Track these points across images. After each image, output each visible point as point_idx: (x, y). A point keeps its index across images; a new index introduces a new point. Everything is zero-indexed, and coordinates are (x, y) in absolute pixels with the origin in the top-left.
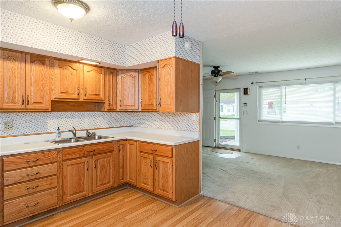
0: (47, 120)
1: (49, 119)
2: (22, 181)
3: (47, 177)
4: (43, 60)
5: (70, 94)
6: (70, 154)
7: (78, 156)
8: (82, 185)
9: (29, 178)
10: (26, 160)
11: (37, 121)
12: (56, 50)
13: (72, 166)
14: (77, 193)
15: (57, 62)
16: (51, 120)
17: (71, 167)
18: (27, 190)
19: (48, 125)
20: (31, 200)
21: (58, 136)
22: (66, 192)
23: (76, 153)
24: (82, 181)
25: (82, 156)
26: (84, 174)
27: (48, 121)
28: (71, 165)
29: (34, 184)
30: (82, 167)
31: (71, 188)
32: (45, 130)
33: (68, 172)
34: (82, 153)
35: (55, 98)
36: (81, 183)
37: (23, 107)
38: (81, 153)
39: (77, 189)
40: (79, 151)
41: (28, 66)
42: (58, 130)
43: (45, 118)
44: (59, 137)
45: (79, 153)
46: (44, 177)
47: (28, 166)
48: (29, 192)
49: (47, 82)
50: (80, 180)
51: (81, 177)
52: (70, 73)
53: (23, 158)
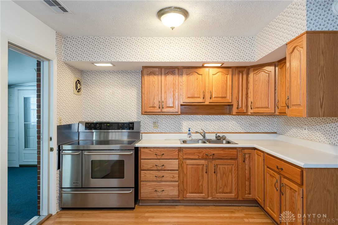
0: (182, 121)
1: (184, 121)
2: (152, 169)
3: (171, 170)
4: (174, 71)
5: (196, 98)
6: (189, 154)
7: (197, 157)
8: (201, 186)
9: (157, 168)
10: (155, 153)
11: (174, 122)
12: (189, 59)
13: (192, 166)
14: (196, 193)
15: (185, 70)
16: (186, 122)
17: (190, 166)
18: (155, 178)
19: (183, 125)
20: (158, 187)
21: (189, 136)
22: (186, 188)
23: (195, 154)
24: (200, 183)
25: (201, 158)
26: (203, 176)
27: (183, 123)
28: (191, 165)
29: (160, 174)
30: (201, 169)
31: (190, 186)
32: (181, 130)
33: (188, 171)
34: (201, 155)
35: (183, 102)
36: (200, 184)
37: (159, 110)
38: (199, 155)
39: (196, 189)
40: (198, 153)
41: (163, 77)
42: (189, 131)
43: (181, 120)
44: (189, 137)
45: (198, 154)
46: (168, 170)
47: (156, 158)
48: (157, 179)
49: (176, 89)
50: (199, 181)
51: (200, 178)
52: (196, 79)
53: (153, 151)
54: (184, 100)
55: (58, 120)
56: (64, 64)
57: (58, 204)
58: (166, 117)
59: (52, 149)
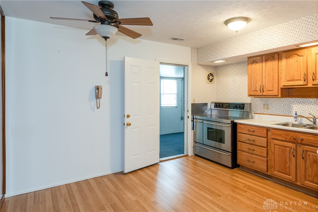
0: (292, 105)
1: (294, 104)
2: (246, 142)
3: (259, 146)
4: (273, 57)
5: (297, 81)
6: (277, 135)
7: (284, 139)
8: (288, 168)
9: (249, 142)
10: (248, 129)
13: (279, 147)
14: (283, 173)
15: (284, 55)
16: (296, 105)
17: (278, 146)
18: (248, 149)
19: (293, 109)
20: (250, 158)
21: (295, 119)
22: (273, 166)
23: (282, 135)
24: (288, 165)
25: (288, 140)
26: (290, 159)
27: (294, 106)
28: (279, 145)
29: (252, 147)
30: (288, 151)
31: (278, 165)
32: (291, 113)
33: (276, 150)
34: (288, 138)
35: (283, 86)
36: (287, 166)
37: (261, 94)
38: (287, 137)
39: (283, 169)
40: (285, 135)
41: (264, 64)
42: (296, 114)
43: (291, 103)
44: (296, 121)
45: (286, 136)
46: (256, 145)
47: (249, 133)
48: (249, 151)
49: (276, 73)
50: (286, 162)
51: (287, 160)
52: (296, 61)
53: (246, 127)
54: (284, 83)
55: (192, 100)
56: (198, 66)
57: (192, 151)
58: (276, 100)
59: (188, 117)
